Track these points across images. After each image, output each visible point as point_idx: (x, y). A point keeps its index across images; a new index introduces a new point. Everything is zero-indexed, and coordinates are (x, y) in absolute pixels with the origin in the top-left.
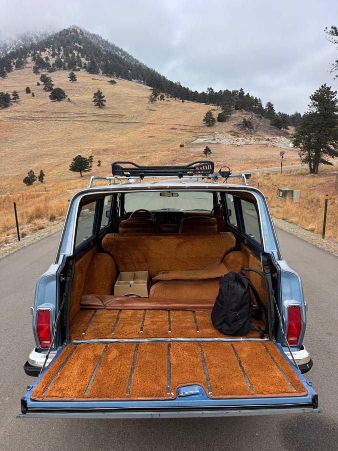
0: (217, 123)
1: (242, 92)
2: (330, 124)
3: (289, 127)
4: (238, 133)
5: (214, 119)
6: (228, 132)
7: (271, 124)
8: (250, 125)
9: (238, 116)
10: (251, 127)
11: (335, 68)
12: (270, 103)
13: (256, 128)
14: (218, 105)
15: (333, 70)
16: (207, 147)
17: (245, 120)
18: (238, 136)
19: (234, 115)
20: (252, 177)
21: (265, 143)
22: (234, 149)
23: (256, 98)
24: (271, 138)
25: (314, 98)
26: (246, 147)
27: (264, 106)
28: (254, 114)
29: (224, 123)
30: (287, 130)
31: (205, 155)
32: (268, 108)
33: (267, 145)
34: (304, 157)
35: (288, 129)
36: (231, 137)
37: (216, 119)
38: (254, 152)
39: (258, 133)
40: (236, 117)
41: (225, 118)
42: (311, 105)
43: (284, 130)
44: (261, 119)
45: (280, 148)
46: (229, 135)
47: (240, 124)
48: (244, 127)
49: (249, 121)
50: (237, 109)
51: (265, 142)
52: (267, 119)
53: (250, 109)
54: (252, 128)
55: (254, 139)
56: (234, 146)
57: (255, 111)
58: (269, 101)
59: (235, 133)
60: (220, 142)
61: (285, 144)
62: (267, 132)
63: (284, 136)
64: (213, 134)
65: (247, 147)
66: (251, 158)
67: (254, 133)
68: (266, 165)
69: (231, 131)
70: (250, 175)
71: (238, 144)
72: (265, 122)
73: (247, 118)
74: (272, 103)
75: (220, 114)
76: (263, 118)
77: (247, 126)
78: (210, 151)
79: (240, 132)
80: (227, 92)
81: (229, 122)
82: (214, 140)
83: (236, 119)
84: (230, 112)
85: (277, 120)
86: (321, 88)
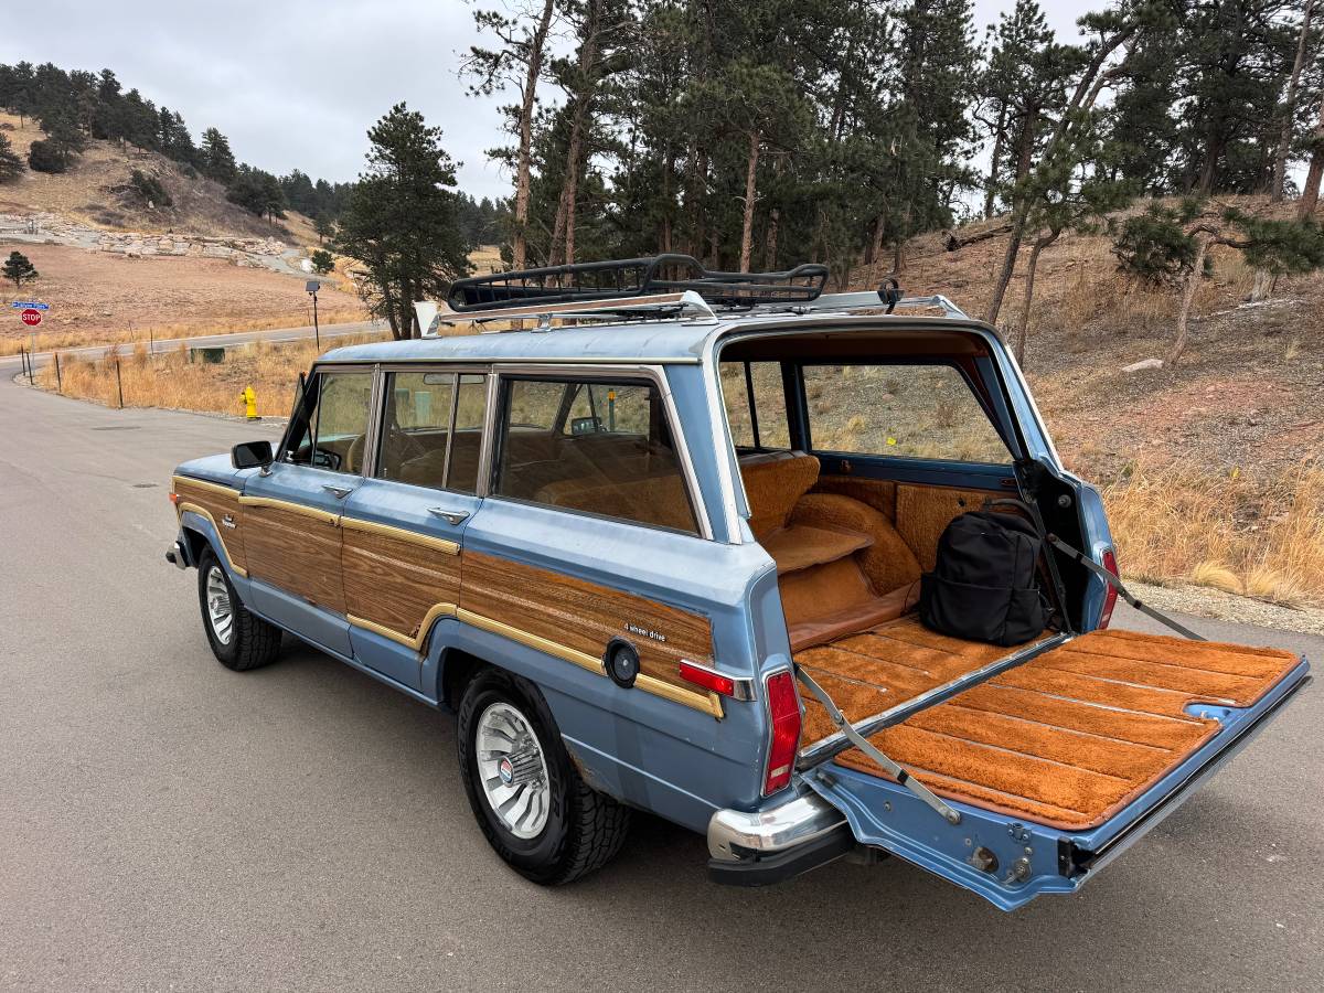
0: (31, 176)
1: (110, 84)
2: (435, 213)
3: (286, 213)
4: (122, 217)
5: (16, 159)
6: (79, 210)
7: (231, 199)
8: (160, 192)
9: (111, 161)
10: (163, 200)
11: (470, 67)
12: (215, 132)
13: (183, 207)
14: (23, 113)
15: (465, 71)
16: (15, 254)
17: (137, 176)
18: (120, 226)
19: (92, 155)
20: (228, 356)
21: (224, 255)
22: (122, 268)
23: (164, 109)
24: (240, 242)
25: (378, 137)
26: (163, 263)
27: (198, 141)
28: (169, 162)
29: (58, 177)
30: (280, 222)
31: (10, 282)
32: (213, 148)
33: (232, 262)
34: (373, 301)
35: (284, 218)
36: (95, 225)
37: (25, 159)
38: (196, 280)
39: (192, 221)
40: (102, 163)
41: (59, 160)
42: (372, 155)
43: (274, 219)
44: (194, 178)
45: (277, 271)
46: (87, 219)
47: (123, 188)
48: (140, 197)
49: (152, 181)
50: (100, 134)
51: (224, 251)
52: (212, 182)
53: (150, 142)
54: (169, 203)
55: (186, 240)
56: (119, 256)
57: (167, 150)
58: (212, 126)
59: (108, 215)
60: (57, 240)
61: (287, 261)
62: (222, 222)
63: (278, 238)
64: (24, 211)
65: (167, 262)
66: (194, 297)
67: (178, 221)
68: (251, 323)
69: (93, 208)
70: (222, 350)
71: (129, 250)
72: (208, 189)
73: (148, 168)
74: (222, 132)
75: (35, 145)
76: (199, 175)
77: (146, 195)
78: (30, 268)
79: (127, 213)
80: (49, 72)
81: (79, 177)
82: (32, 231)
83: (105, 167)
84: (77, 143)
85: (247, 187)
86: (393, 111)
